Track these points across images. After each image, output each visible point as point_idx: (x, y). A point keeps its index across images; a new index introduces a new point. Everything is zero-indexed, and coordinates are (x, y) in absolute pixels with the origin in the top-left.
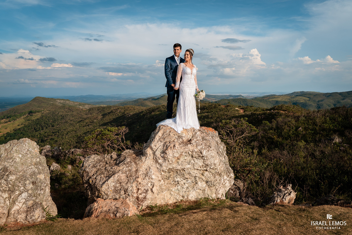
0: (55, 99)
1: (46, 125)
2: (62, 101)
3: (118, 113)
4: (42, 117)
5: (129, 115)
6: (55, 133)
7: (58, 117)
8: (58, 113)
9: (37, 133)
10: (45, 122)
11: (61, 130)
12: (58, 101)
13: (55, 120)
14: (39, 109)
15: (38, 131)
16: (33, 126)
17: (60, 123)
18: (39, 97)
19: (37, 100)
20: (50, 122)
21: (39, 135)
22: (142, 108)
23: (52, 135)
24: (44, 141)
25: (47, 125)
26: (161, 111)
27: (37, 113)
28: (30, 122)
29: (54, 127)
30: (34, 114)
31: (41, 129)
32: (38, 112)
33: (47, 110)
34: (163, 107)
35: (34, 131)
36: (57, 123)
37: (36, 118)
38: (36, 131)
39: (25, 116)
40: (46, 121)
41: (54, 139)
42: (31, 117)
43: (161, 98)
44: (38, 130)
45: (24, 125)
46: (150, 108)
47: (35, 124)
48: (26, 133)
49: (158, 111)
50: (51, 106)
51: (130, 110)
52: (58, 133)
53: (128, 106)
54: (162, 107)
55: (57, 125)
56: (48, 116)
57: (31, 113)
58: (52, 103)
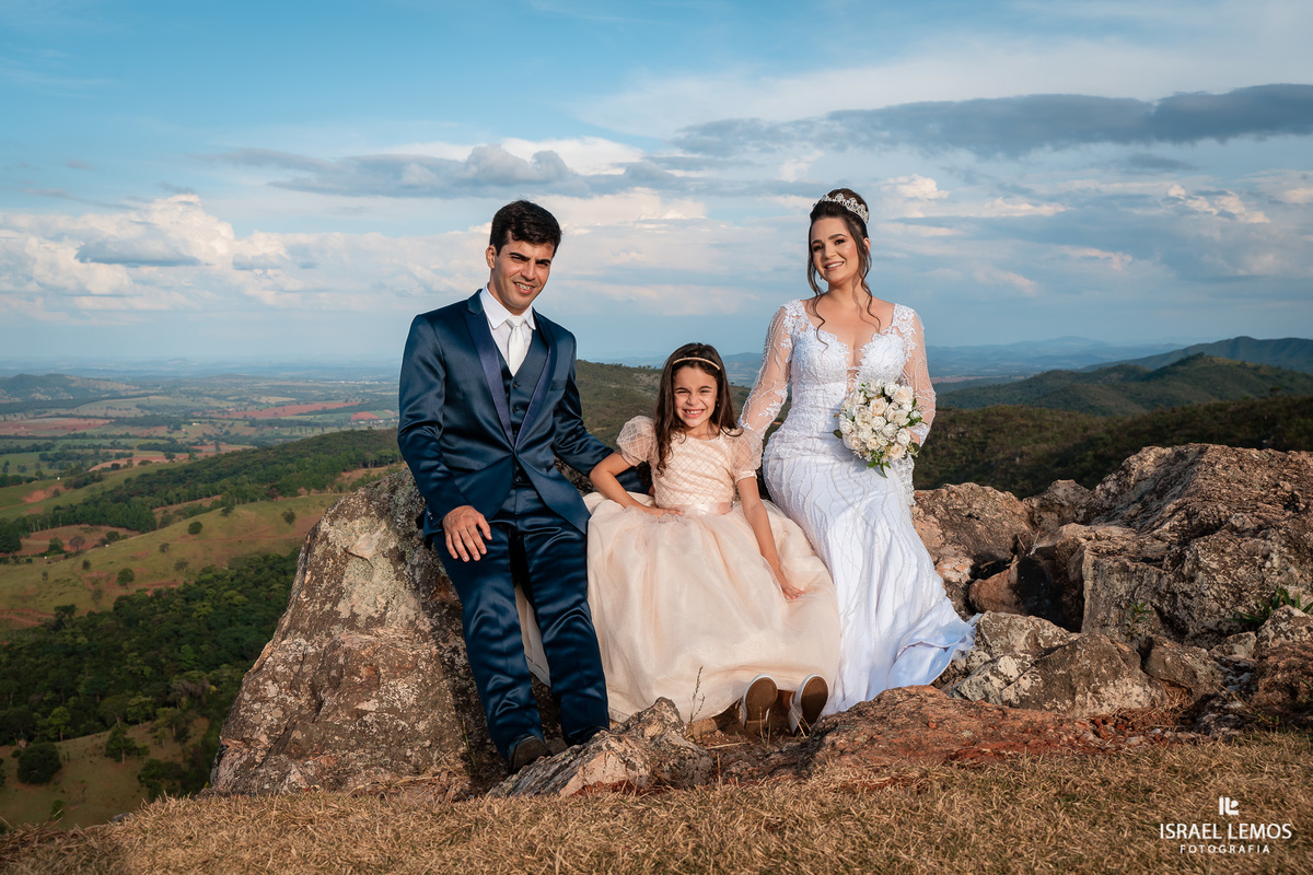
0: (628, 369)
12: (644, 377)
34: (1216, 418)
43: (1181, 368)
58: (618, 386)
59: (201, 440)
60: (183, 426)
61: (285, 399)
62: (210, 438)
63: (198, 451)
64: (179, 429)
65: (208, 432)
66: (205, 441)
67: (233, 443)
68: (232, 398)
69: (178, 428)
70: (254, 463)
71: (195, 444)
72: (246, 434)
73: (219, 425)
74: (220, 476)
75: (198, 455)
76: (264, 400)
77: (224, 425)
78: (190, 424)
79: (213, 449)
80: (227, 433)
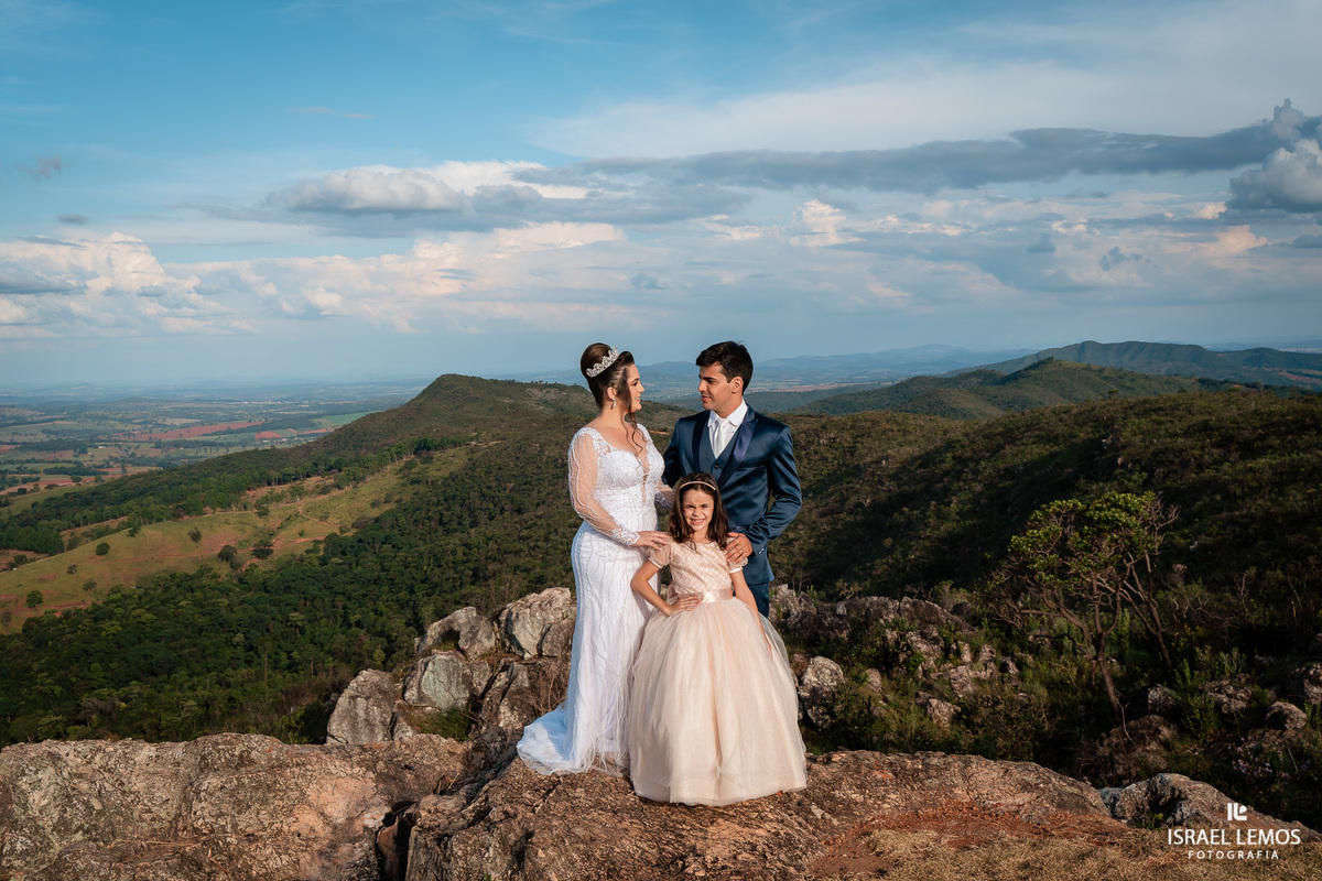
0: (521, 384)
1: (491, 506)
2: (552, 396)
3: (822, 449)
4: (473, 465)
5: (883, 458)
6: (532, 544)
7: (539, 468)
8: (542, 451)
9: (454, 540)
10: (485, 491)
11: (556, 530)
12: (536, 392)
13: (525, 484)
14: (455, 429)
15: (456, 530)
16: (434, 508)
17: (548, 494)
18: (455, 375)
19: (448, 389)
20: (505, 489)
21: (460, 551)
22: (944, 423)
23: (517, 553)
24: (486, 579)
25: (495, 505)
26: (1052, 438)
27: (450, 451)
28: (421, 488)
29: (525, 516)
30: (436, 454)
31: (467, 521)
32: (455, 445)
33: (494, 438)
35: (439, 533)
36: (535, 493)
37: (445, 473)
38: (447, 532)
39: (399, 464)
40: (489, 488)
41: (527, 571)
42: (424, 466)
43: (1032, 372)
44: (454, 525)
45: (397, 501)
46: (989, 426)
47: (441, 498)
48: (404, 539)
49: (1040, 440)
50: (506, 418)
51: (884, 433)
52: (546, 540)
53: (874, 414)
54: (1054, 419)
55: (538, 505)
56: (498, 461)
57: (423, 448)
58: (511, 401)
59: (107, 463)
60: (89, 449)
61: (189, 421)
62: (116, 461)
63: (104, 473)
64: (86, 453)
65: (114, 455)
66: (111, 463)
67: (139, 465)
68: (138, 421)
69: (84, 452)
70: (160, 484)
71: (101, 467)
72: (152, 455)
73: (124, 448)
74: (126, 498)
75: (104, 477)
76: (169, 422)
77: (130, 447)
78: (96, 447)
79: (120, 470)
80: (133, 455)
